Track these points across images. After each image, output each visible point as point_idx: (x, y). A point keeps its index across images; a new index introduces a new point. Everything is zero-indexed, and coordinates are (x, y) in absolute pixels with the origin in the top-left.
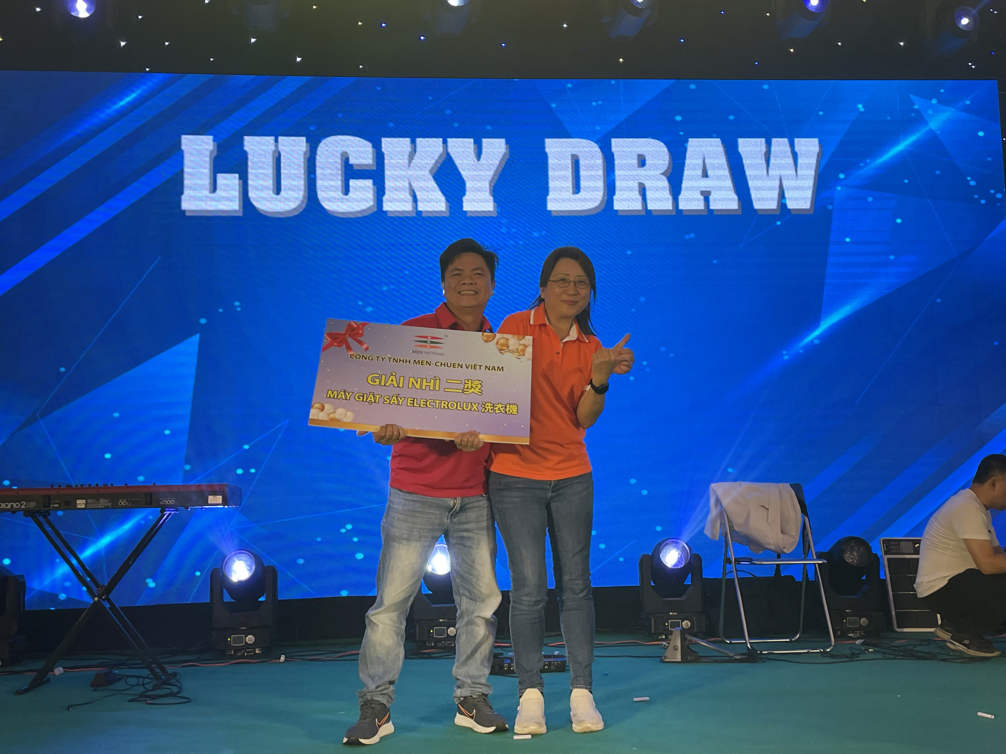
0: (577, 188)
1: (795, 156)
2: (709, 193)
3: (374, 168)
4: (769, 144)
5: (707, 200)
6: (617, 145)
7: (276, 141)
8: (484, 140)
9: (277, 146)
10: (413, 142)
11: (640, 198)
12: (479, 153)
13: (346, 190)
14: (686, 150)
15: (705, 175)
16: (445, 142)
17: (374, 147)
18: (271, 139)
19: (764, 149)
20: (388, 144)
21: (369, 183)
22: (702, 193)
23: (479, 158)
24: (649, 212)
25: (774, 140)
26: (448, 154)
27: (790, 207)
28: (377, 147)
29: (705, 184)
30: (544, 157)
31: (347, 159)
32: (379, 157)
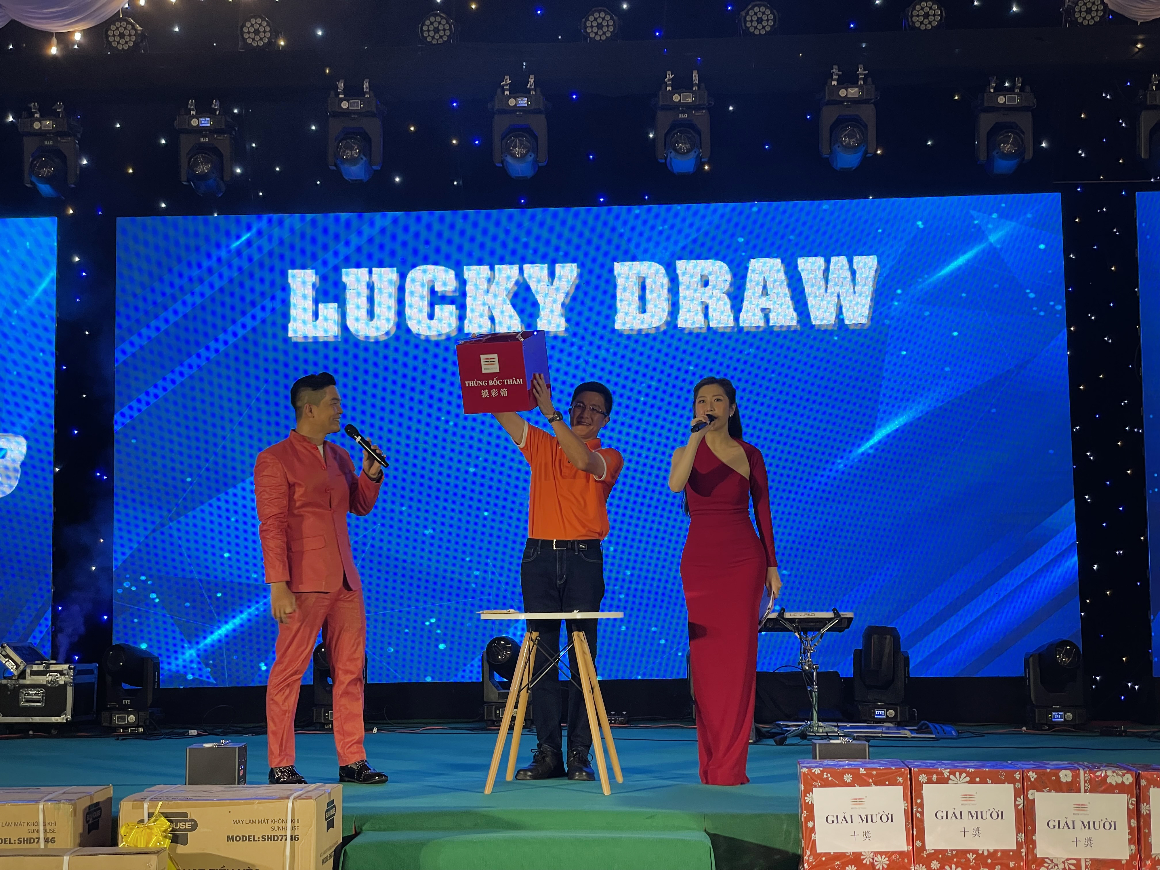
0: (643, 308)
1: (853, 273)
2: (769, 309)
3: (457, 294)
4: (828, 262)
5: (767, 316)
6: (681, 265)
7: (371, 272)
8: (557, 266)
9: (371, 277)
10: (492, 269)
11: (702, 317)
12: (552, 278)
13: (431, 316)
14: (746, 270)
15: (765, 293)
16: (521, 269)
17: (456, 275)
18: (367, 270)
19: (822, 267)
20: (469, 271)
21: (453, 308)
22: (763, 310)
23: (551, 282)
24: (711, 329)
25: (833, 259)
26: (524, 281)
27: (846, 322)
28: (460, 275)
29: (765, 303)
30: (613, 279)
31: (433, 287)
32: (461, 283)
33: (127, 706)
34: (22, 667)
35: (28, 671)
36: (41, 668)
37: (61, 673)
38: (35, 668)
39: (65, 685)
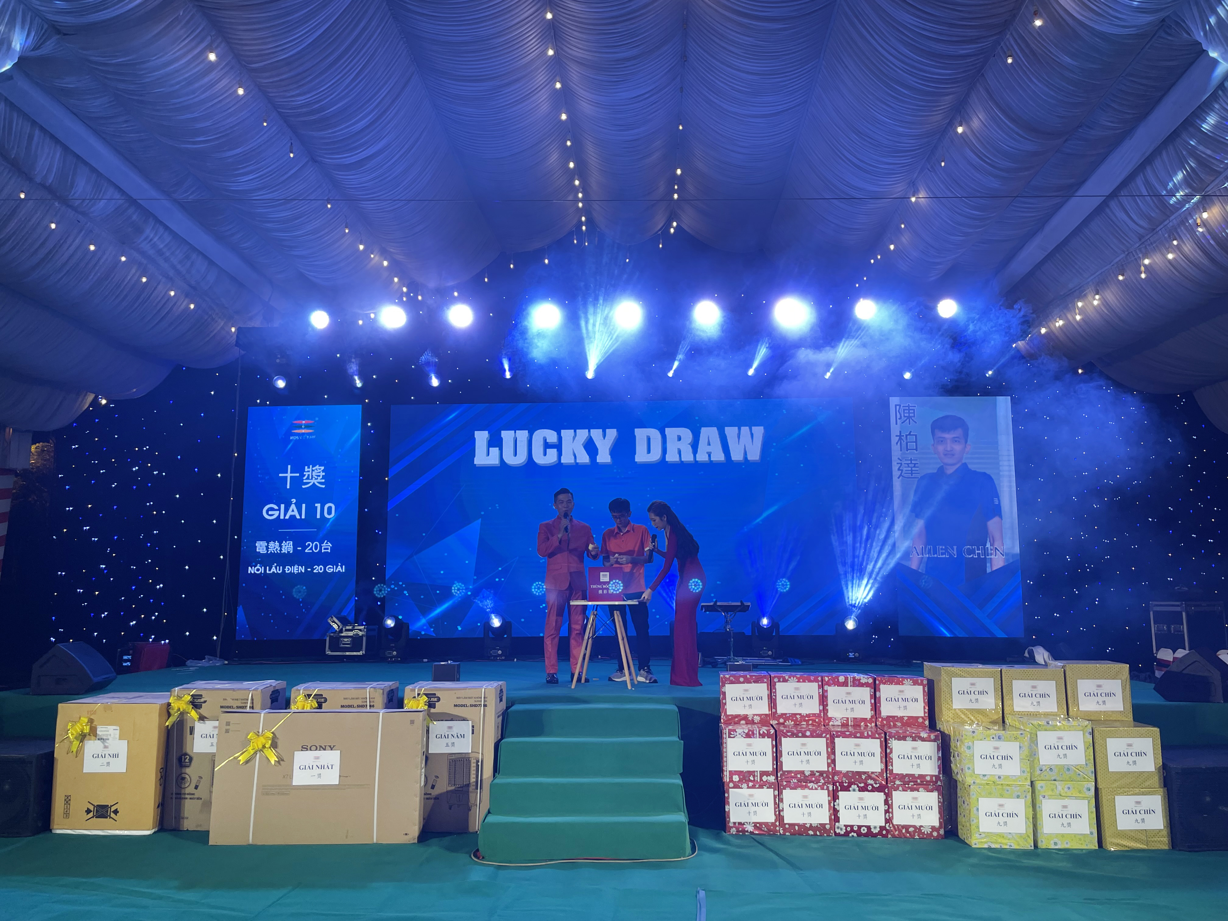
0: (649, 451)
1: (752, 435)
2: (711, 452)
3: (558, 443)
4: (739, 429)
5: (709, 456)
6: (667, 430)
7: (515, 432)
8: (607, 430)
9: (515, 435)
10: (575, 432)
11: (678, 456)
12: (604, 436)
13: (545, 454)
14: (700, 433)
15: (709, 444)
16: (589, 431)
17: (557, 434)
18: (513, 432)
19: (737, 432)
20: (564, 432)
21: (555, 450)
22: (707, 453)
23: (604, 438)
24: (682, 462)
25: (742, 428)
26: (591, 437)
27: (749, 459)
28: (559, 434)
29: (709, 449)
30: (634, 437)
31: (546, 440)
32: (560, 438)
33: (393, 647)
34: (341, 627)
35: (344, 629)
36: (350, 628)
37: (360, 630)
38: (348, 628)
39: (363, 636)
